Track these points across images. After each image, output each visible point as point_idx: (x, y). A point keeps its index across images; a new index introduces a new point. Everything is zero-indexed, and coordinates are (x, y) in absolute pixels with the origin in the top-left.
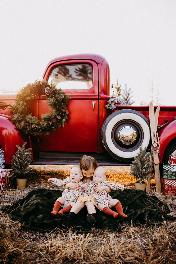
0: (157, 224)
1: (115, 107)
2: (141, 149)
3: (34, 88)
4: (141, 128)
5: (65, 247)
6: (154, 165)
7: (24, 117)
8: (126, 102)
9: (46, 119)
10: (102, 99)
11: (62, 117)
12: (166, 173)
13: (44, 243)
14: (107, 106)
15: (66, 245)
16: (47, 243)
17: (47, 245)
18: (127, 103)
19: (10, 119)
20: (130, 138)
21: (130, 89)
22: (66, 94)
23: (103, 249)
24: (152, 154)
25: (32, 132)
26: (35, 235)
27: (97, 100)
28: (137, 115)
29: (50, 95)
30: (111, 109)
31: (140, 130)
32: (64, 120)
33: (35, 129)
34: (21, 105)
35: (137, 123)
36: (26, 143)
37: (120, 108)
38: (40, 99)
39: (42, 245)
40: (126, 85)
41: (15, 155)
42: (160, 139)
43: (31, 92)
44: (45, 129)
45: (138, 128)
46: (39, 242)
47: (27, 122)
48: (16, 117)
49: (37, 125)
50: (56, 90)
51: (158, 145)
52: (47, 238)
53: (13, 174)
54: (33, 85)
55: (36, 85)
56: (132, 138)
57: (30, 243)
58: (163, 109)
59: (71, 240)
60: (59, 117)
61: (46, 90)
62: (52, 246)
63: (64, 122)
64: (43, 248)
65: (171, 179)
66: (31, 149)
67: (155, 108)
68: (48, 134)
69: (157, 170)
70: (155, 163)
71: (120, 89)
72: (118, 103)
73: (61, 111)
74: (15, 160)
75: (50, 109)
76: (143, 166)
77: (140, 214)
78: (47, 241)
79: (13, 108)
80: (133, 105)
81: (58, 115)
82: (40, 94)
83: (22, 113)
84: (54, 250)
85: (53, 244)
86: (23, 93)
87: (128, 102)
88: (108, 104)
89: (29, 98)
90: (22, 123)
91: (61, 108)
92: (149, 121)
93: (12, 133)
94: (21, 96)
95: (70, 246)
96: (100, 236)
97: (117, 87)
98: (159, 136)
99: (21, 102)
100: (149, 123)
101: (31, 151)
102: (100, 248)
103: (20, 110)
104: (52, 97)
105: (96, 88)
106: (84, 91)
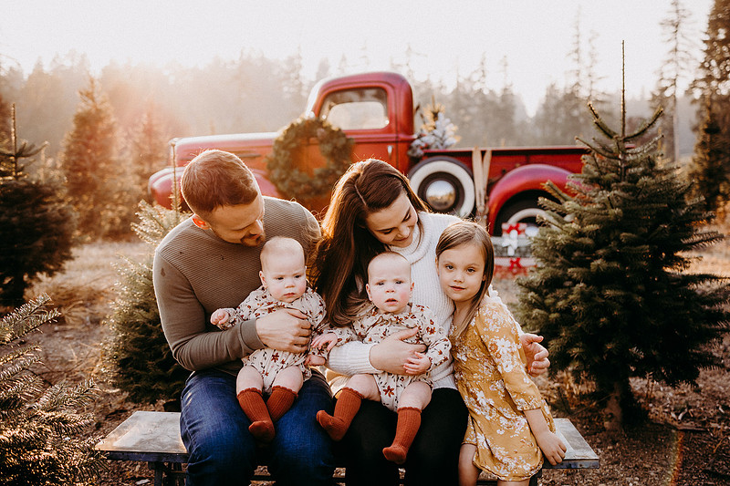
1: (423, 153)
3: (301, 129)
4: (460, 184)
7: (288, 173)
9: (320, 176)
10: (403, 141)
14: (410, 153)
18: (442, 144)
19: (267, 178)
20: (445, 199)
22: (349, 137)
27: (395, 144)
28: (455, 165)
30: (417, 157)
31: (460, 187)
34: (282, 156)
35: (454, 177)
37: (430, 155)
38: (309, 144)
42: (489, 200)
43: (297, 136)
45: (457, 184)
47: (293, 181)
48: (276, 174)
49: (308, 184)
50: (333, 131)
51: (485, 207)
54: (298, 125)
55: (303, 125)
56: (449, 198)
58: (495, 154)
65: (502, 257)
67: (483, 153)
72: (428, 147)
75: (326, 161)
79: (271, 161)
80: (450, 149)
81: (338, 169)
82: (309, 137)
83: (284, 168)
86: (286, 137)
88: (412, 149)
89: (294, 145)
90: (287, 183)
94: (281, 142)
98: (489, 195)
103: (281, 163)
104: (328, 142)
105: (393, 126)
106: (375, 132)
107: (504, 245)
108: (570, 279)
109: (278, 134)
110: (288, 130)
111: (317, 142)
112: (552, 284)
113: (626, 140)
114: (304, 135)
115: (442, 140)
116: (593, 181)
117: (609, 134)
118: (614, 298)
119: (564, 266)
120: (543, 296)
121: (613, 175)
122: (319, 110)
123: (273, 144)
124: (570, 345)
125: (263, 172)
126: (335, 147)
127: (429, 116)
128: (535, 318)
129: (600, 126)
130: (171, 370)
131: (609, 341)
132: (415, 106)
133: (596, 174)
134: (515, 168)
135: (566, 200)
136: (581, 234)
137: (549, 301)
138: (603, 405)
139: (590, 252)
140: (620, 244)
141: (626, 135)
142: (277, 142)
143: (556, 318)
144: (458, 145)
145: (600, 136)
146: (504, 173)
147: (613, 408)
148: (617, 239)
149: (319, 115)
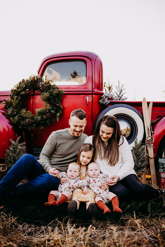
0: (161, 215)
1: (109, 102)
2: (136, 143)
3: (28, 83)
4: (134, 122)
5: (64, 241)
6: (149, 159)
7: (18, 111)
8: (119, 98)
9: (40, 113)
10: (96, 94)
11: (57, 111)
12: (161, 167)
13: (40, 237)
14: (101, 101)
15: (66, 239)
16: (44, 237)
17: (43, 239)
19: (4, 114)
20: (124, 132)
21: (123, 86)
22: (60, 90)
23: (106, 243)
24: (147, 148)
25: (26, 126)
26: (30, 229)
27: (91, 95)
28: (131, 110)
29: (44, 90)
30: (105, 104)
31: (134, 124)
32: (58, 114)
33: (29, 123)
34: (15, 100)
35: (130, 118)
36: (20, 137)
37: (113, 103)
38: (34, 95)
39: (39, 239)
40: (118, 81)
41: (9, 149)
42: (154, 133)
43: (26, 88)
44: (40, 123)
45: (132, 123)
46: (35, 237)
47: (21, 116)
48: (10, 111)
49: (31, 119)
50: (51, 85)
51: (152, 138)
52: (43, 232)
53: (6, 168)
54: (27, 81)
55: (30, 80)
56: (126, 132)
57: (25, 237)
59: (70, 233)
60: (53, 111)
61: (41, 84)
62: (49, 240)
63: (58, 116)
64: (40, 242)
66: (25, 143)
67: (148, 103)
68: (42, 128)
69: (152, 164)
70: (150, 157)
71: (111, 88)
73: (55, 106)
74: (9, 155)
75: (44, 103)
76: (138, 159)
77: (142, 206)
78: (43, 235)
79: (7, 103)
80: (126, 101)
81: (53, 109)
82: (35, 90)
83: (16, 108)
84: (52, 244)
85: (51, 238)
86: (18, 88)
87: (120, 98)
88: (102, 99)
89: (23, 93)
90: (16, 117)
91: (55, 103)
92: (143, 116)
94: (15, 91)
95: (70, 240)
96: (102, 229)
97: (108, 87)
98: (153, 130)
99: (15, 97)
100: (143, 117)
101: (24, 145)
102: (103, 242)
103: (14, 104)
105: (90, 84)
106: (78, 87)
110: (20, 83)
125: (2, 112)
146: (161, 117)
149: (42, 75)
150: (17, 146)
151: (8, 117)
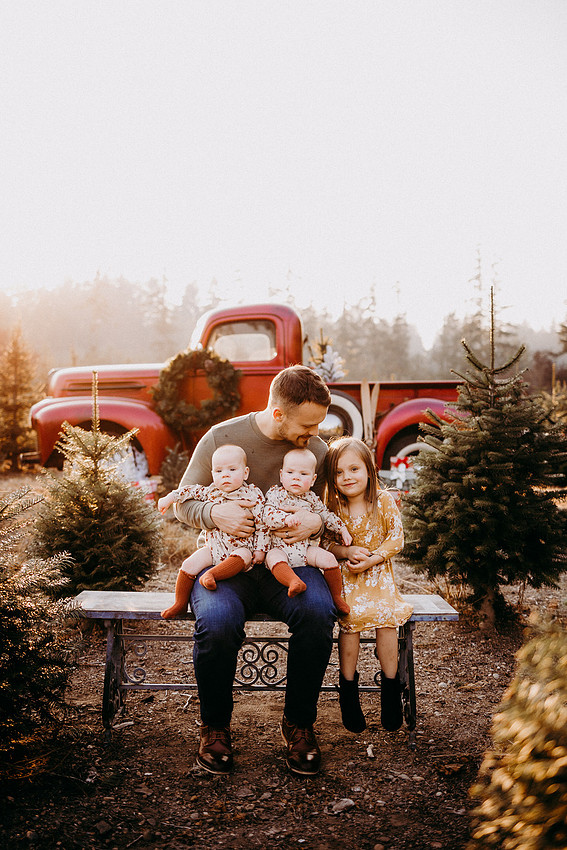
3: (187, 360)
4: (349, 417)
7: (175, 405)
9: (208, 408)
11: (232, 403)
18: (330, 378)
19: (152, 408)
22: (236, 369)
28: (342, 398)
29: (212, 371)
31: (348, 420)
33: (192, 422)
34: (169, 387)
35: (343, 410)
38: (195, 376)
41: (166, 461)
42: (377, 434)
43: (184, 367)
45: (345, 418)
47: (180, 412)
48: (162, 405)
49: (195, 416)
50: (221, 363)
51: (374, 441)
54: (186, 356)
55: (190, 356)
58: (383, 387)
60: (227, 405)
61: (208, 363)
67: (371, 386)
73: (230, 395)
75: (213, 392)
79: (157, 392)
80: (337, 383)
81: (226, 401)
82: (196, 369)
83: (171, 399)
86: (173, 368)
87: (332, 377)
89: (181, 376)
90: (173, 415)
91: (229, 391)
93: (155, 427)
94: (168, 373)
97: (321, 343)
98: (377, 429)
100: (361, 407)
103: (168, 394)
104: (216, 374)
105: (281, 358)
106: (263, 364)
107: (392, 478)
108: (446, 493)
109: (165, 365)
110: (175, 361)
111: (205, 373)
112: (431, 498)
113: (494, 373)
114: (192, 366)
115: (330, 373)
116: (467, 408)
117: (479, 367)
118: (483, 509)
119: (441, 482)
120: (423, 509)
121: (482, 402)
122: (206, 341)
123: (159, 375)
124: (446, 549)
125: (148, 404)
126: (223, 379)
127: (316, 349)
128: (416, 528)
129: (472, 361)
130: (93, 572)
131: (480, 544)
132: (303, 338)
133: (469, 402)
134: (403, 401)
135: (442, 424)
136: (455, 454)
137: (427, 513)
138: (477, 607)
139: (462, 469)
140: (489, 462)
141: (496, 367)
142: (163, 372)
143: (434, 527)
144: (345, 379)
145: (472, 369)
146: (392, 406)
147: (487, 610)
148: (486, 458)
149: (206, 346)
150: (177, 458)
151: (161, 414)
